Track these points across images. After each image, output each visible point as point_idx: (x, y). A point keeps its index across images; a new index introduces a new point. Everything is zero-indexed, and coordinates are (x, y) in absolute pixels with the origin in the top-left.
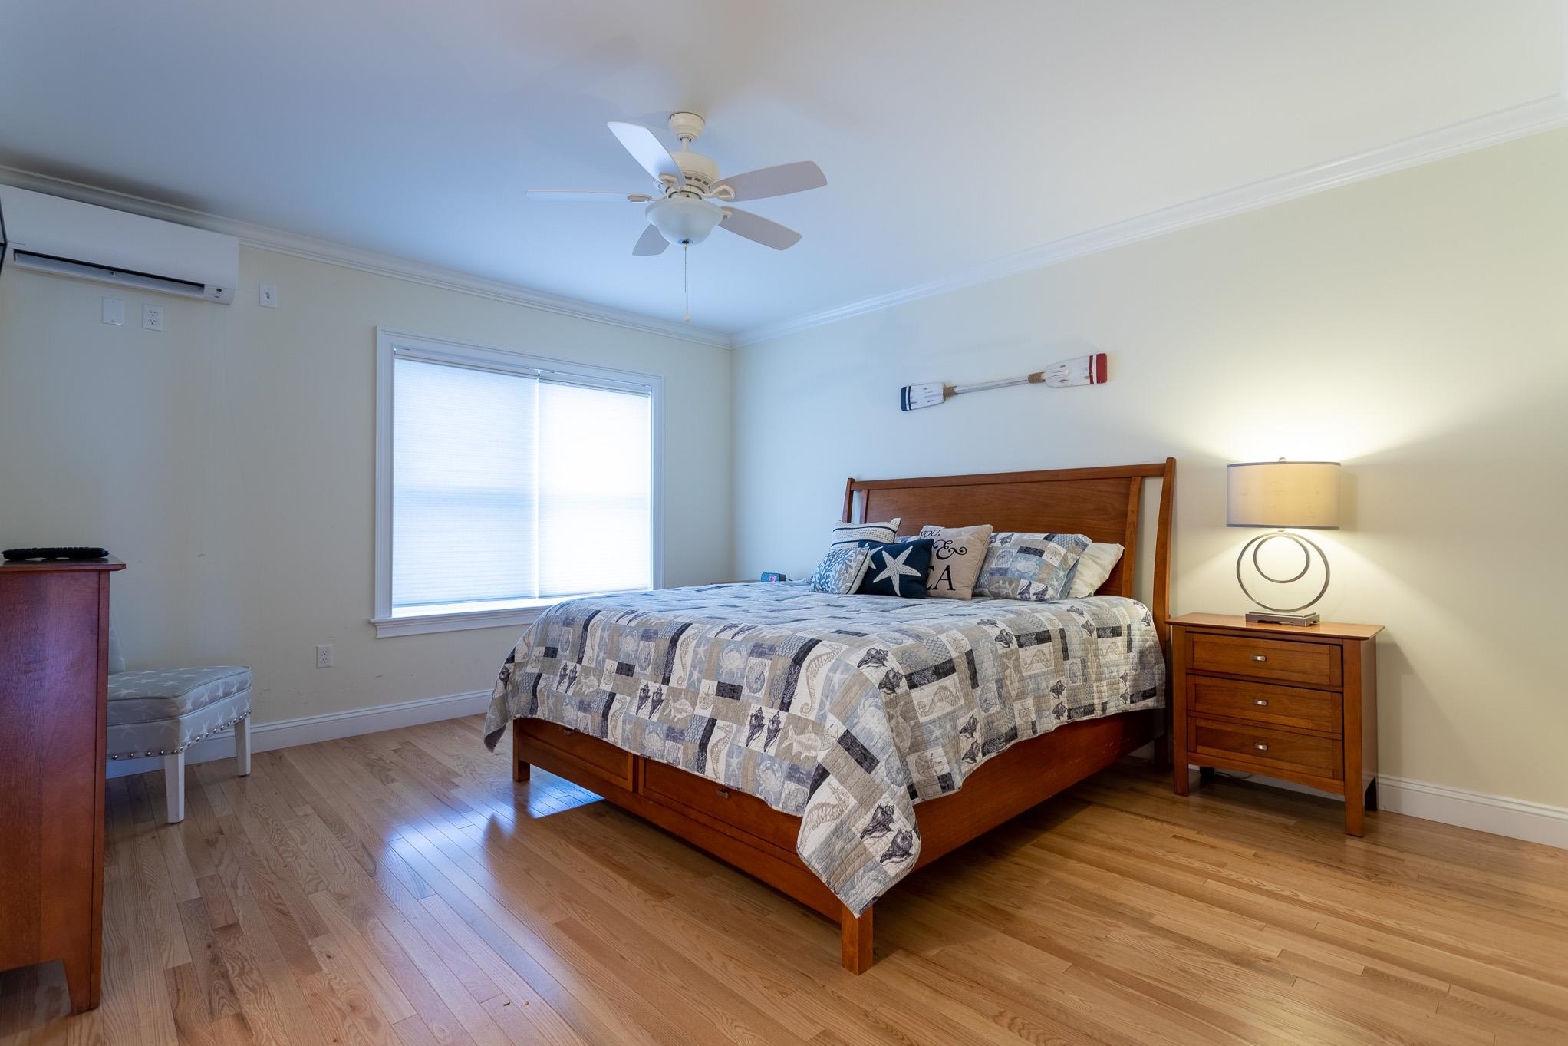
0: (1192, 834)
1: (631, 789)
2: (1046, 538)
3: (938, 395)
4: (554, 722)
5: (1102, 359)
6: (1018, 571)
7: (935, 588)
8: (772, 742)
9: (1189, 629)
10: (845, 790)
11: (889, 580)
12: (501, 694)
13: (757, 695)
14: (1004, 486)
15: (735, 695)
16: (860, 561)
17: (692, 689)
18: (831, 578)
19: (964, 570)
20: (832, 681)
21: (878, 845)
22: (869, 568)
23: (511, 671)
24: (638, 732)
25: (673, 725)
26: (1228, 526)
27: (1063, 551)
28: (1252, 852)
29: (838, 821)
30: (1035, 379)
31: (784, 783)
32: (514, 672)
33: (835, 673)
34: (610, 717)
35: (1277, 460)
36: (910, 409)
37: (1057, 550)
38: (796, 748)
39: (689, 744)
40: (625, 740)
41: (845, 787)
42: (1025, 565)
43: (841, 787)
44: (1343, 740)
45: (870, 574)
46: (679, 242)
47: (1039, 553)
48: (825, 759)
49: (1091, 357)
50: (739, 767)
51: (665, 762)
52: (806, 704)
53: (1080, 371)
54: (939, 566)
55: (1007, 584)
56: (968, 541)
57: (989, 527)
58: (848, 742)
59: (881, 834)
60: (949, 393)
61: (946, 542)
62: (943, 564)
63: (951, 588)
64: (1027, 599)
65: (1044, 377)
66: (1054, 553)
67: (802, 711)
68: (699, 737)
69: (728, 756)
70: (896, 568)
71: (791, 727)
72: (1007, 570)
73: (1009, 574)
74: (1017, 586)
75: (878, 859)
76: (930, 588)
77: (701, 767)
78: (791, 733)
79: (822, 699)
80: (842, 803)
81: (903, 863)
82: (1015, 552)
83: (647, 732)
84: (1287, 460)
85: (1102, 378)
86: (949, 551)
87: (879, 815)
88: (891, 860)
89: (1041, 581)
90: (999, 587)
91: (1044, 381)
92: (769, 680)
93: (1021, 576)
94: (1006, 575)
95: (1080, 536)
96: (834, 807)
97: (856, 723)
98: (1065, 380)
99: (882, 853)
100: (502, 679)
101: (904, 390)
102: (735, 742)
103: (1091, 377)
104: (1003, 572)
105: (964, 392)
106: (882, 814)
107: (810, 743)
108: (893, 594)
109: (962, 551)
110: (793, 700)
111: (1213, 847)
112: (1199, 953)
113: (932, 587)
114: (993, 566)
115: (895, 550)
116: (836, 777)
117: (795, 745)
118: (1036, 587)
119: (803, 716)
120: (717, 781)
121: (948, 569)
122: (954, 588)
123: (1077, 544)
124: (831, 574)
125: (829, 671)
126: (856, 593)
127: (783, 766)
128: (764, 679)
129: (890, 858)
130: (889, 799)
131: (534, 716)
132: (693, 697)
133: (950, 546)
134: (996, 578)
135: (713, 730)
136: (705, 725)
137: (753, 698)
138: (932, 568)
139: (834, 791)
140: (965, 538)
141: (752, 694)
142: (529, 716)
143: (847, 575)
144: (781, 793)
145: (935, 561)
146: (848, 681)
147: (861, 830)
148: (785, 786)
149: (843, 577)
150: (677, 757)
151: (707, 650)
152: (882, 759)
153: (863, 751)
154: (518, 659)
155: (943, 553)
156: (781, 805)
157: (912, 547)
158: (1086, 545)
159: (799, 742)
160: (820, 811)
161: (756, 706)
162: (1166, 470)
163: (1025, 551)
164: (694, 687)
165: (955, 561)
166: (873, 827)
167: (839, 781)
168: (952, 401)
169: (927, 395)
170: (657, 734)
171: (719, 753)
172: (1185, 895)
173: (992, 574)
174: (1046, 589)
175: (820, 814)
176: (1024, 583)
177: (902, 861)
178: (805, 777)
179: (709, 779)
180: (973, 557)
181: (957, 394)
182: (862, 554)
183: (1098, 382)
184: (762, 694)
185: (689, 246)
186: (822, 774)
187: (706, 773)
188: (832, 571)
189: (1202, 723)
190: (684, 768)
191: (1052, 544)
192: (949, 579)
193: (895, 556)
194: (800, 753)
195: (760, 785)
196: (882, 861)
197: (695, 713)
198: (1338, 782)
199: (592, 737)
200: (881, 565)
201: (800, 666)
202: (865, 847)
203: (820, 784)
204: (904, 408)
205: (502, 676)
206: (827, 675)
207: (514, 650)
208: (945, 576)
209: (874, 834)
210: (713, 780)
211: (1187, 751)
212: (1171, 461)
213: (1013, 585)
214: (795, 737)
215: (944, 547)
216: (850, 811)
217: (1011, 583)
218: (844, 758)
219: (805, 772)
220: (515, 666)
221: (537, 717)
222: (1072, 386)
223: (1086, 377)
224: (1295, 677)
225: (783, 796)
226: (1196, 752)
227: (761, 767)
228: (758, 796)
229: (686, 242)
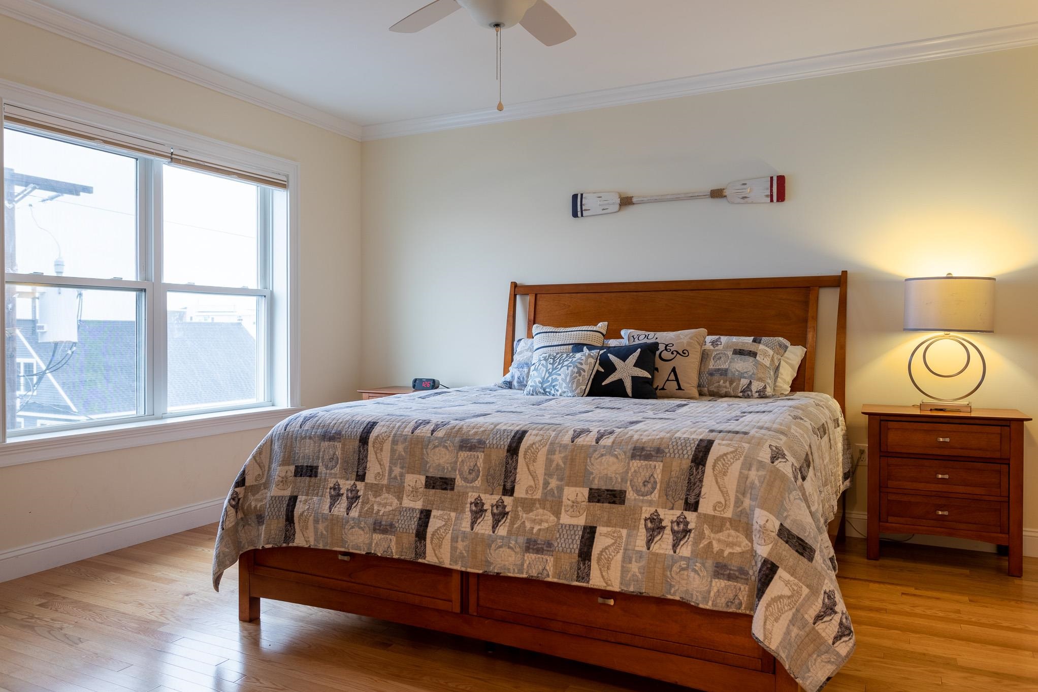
0: (912, 590)
1: (457, 609)
2: (754, 341)
3: (613, 204)
4: (328, 548)
5: (781, 180)
6: (738, 371)
7: (663, 389)
8: (682, 543)
9: (882, 418)
10: (796, 581)
11: (620, 382)
12: (233, 523)
13: (649, 498)
14: (685, 293)
15: (617, 500)
16: (587, 360)
17: (549, 498)
18: (560, 381)
19: (689, 371)
20: (747, 478)
21: (829, 629)
22: (598, 371)
23: (241, 496)
24: (479, 549)
25: (534, 537)
26: (905, 330)
27: (771, 352)
28: (966, 599)
29: (794, 610)
30: (717, 194)
31: (711, 581)
32: (245, 497)
33: (749, 470)
34: (429, 535)
35: (945, 276)
36: (582, 216)
37: (766, 349)
38: (716, 547)
39: (563, 554)
40: (453, 560)
41: (796, 578)
42: (741, 365)
43: (792, 579)
44: (1009, 502)
45: (598, 378)
46: (490, 25)
47: (754, 354)
48: (770, 553)
49: (772, 178)
50: (642, 571)
51: (524, 576)
52: (720, 503)
53: (761, 190)
54: (665, 369)
55: (728, 384)
56: (689, 344)
57: (703, 331)
58: (785, 534)
59: (830, 618)
60: (626, 202)
61: (667, 346)
62: (669, 366)
63: (680, 388)
64: (748, 397)
65: (726, 193)
66: (765, 354)
67: (715, 509)
68: (576, 546)
69: (623, 561)
70: (626, 371)
71: (705, 526)
72: (726, 370)
73: (730, 375)
74: (738, 385)
75: (831, 642)
76: (656, 389)
77: (586, 576)
78: (707, 532)
79: (736, 496)
80: (796, 593)
81: (851, 641)
82: (730, 353)
83: (493, 546)
84: (954, 275)
85: (781, 197)
86: (672, 353)
87: (826, 600)
88: (842, 640)
89: (760, 380)
90: (719, 386)
91: (726, 196)
92: (661, 483)
93: (742, 376)
94: (726, 375)
95: (781, 339)
96: (789, 597)
97: (786, 517)
98: (746, 197)
99: (833, 636)
100: (233, 506)
101: (575, 197)
102: (630, 547)
103: (772, 196)
104: (724, 372)
105: (641, 203)
106: (828, 599)
107: (731, 539)
108: (625, 395)
109: (685, 353)
110: (701, 500)
111: (938, 599)
112: (1016, 683)
113: (659, 388)
114: (711, 367)
115: (623, 354)
116: (785, 570)
117: (714, 543)
118: (756, 386)
119: (717, 514)
120: (609, 588)
121: (674, 370)
122: (682, 388)
123: (780, 346)
124: (559, 377)
125: (742, 468)
126: (587, 396)
127: (707, 565)
128: (655, 482)
129: (840, 639)
130: (829, 584)
131: (291, 545)
132: (554, 504)
133: (673, 349)
134: (716, 377)
135: (594, 538)
136: (581, 533)
137: (643, 501)
138: (657, 369)
139: (787, 583)
140: (685, 341)
141: (641, 498)
142: (284, 545)
143: (581, 378)
144: (709, 592)
145: (659, 363)
146: (768, 477)
147: (813, 617)
148: (714, 584)
149: (576, 380)
150: (544, 569)
151: (565, 458)
152: (817, 547)
153: (800, 542)
154: (248, 482)
155: (666, 355)
156: (710, 603)
157: (639, 350)
158: (787, 347)
159: (719, 541)
160: (779, 603)
161: (648, 509)
162: (839, 282)
163: (740, 352)
164: (553, 495)
165: (679, 362)
166: (824, 612)
167: (789, 572)
168: (630, 211)
169: (601, 203)
170: (509, 547)
171: (609, 560)
172: (959, 639)
173: (711, 374)
174: (765, 387)
175: (780, 606)
176: (744, 382)
177: (850, 639)
178: (737, 573)
179: (595, 587)
180: (694, 358)
181: (634, 204)
182: (592, 357)
183: (778, 201)
184: (655, 495)
185: (503, 31)
186: (769, 571)
187: (590, 582)
188: (560, 375)
189: (892, 497)
190: (555, 580)
191: (761, 347)
192: (677, 380)
193: (624, 358)
194: (722, 551)
195: (671, 586)
196: (834, 643)
197: (561, 522)
198: (1003, 535)
199: (398, 561)
200: (609, 368)
201: (704, 465)
202: (818, 632)
203: (772, 578)
204: (575, 215)
205: (234, 503)
206: (741, 473)
207: (244, 471)
208: (672, 377)
209: (825, 619)
210: (603, 588)
211: (880, 521)
212: (845, 273)
213: (735, 384)
214: (712, 535)
215: (666, 349)
216: (804, 599)
217: (731, 383)
218: (787, 553)
219: (735, 569)
220: (245, 489)
221: (295, 544)
222: (752, 203)
223: (767, 196)
224: (973, 453)
225: (712, 594)
226: (887, 522)
227: (674, 569)
228: (669, 597)
229: (497, 25)
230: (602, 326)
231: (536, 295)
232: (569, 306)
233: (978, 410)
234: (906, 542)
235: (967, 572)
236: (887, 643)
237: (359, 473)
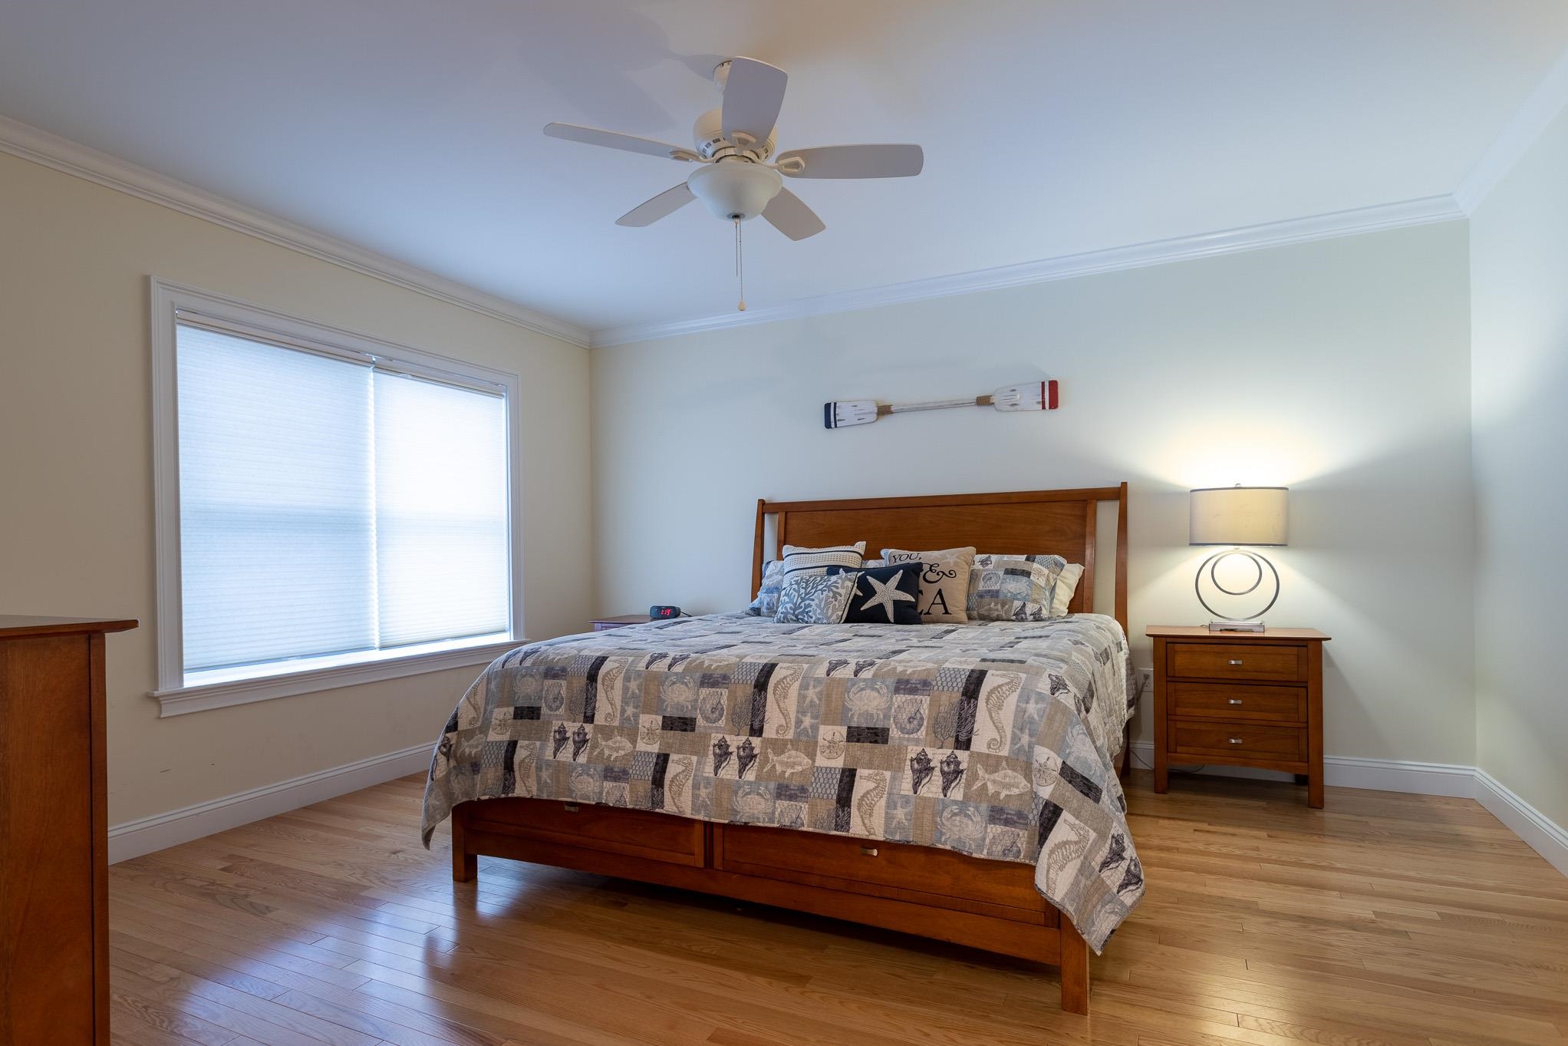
0: (1205, 827)
1: (701, 864)
2: (1027, 559)
3: (871, 413)
4: (552, 798)
5: (1054, 385)
6: (1010, 592)
7: (928, 613)
8: (953, 785)
9: (1169, 640)
10: (1082, 824)
11: (881, 606)
12: (444, 773)
13: (914, 736)
14: (951, 509)
15: (879, 739)
16: (845, 586)
17: (804, 738)
18: (814, 607)
19: (957, 593)
20: (1025, 712)
21: (1114, 876)
22: (855, 595)
23: (453, 742)
24: (725, 796)
25: (785, 782)
26: (1191, 544)
27: (1046, 571)
28: (1264, 834)
29: (1082, 858)
30: (984, 401)
31: (986, 827)
32: (458, 743)
33: (1027, 703)
34: (667, 782)
35: (1234, 486)
36: (836, 426)
37: (1040, 568)
38: (991, 789)
39: (818, 800)
40: (695, 808)
41: (1081, 821)
42: (1013, 586)
43: (1077, 822)
44: (1307, 728)
45: (856, 602)
46: (728, 216)
47: (1027, 574)
48: (1052, 794)
49: (1043, 383)
50: (909, 817)
51: (776, 825)
52: (994, 740)
53: (1031, 397)
54: (929, 592)
55: (999, 607)
56: (956, 564)
57: (972, 549)
58: (1068, 773)
59: (1117, 864)
60: (884, 411)
61: (932, 566)
62: (935, 588)
63: (947, 612)
64: (1022, 620)
65: (994, 400)
66: (1040, 573)
67: (989, 747)
68: (834, 791)
69: (888, 806)
70: (887, 594)
71: (979, 766)
72: (997, 592)
73: (1001, 596)
74: (1011, 607)
75: (1115, 890)
76: (921, 613)
77: (846, 824)
78: (981, 772)
79: (1013, 731)
80: (1083, 839)
81: (1139, 890)
82: (1001, 573)
83: (740, 793)
84: (1242, 486)
85: (1054, 404)
86: (938, 574)
87: (1114, 845)
88: (1128, 889)
89: (1035, 601)
90: (990, 609)
91: (993, 403)
92: (929, 718)
93: (1015, 597)
94: (997, 597)
95: (1057, 557)
96: (1076, 843)
97: (1069, 753)
98: (1015, 405)
99: (1118, 884)
100: (444, 754)
101: (827, 406)
102: (895, 791)
103: (1043, 403)
104: (995, 594)
105: (902, 411)
106: (1116, 844)
107: (1007, 780)
108: (886, 621)
109: (951, 574)
110: (974, 738)
111: (1234, 835)
113: (924, 612)
114: (981, 588)
115: (884, 575)
116: (1069, 812)
117: (989, 784)
118: (1030, 608)
119: (992, 752)
120: (872, 837)
121: (940, 592)
122: (949, 612)
123: (1056, 564)
124: (812, 603)
125: (1018, 701)
126: (844, 622)
127: (981, 809)
128: (922, 719)
129: (1126, 888)
130: (1118, 827)
131: (510, 795)
132: (808, 743)
133: (938, 569)
134: (987, 600)
135: (854, 781)
136: (839, 776)
137: (908, 740)
138: (921, 592)
139: (1072, 827)
140: (952, 561)
141: (907, 736)
142: (503, 796)
143: (837, 603)
144: (984, 839)
145: (922, 584)
146: (1048, 710)
147: (1099, 863)
148: (989, 830)
149: (831, 606)
150: (798, 817)
151: (820, 693)
152: (1103, 786)
153: (1085, 781)
154: (463, 725)
155: (931, 576)
156: (985, 852)
157: (901, 571)
158: (1063, 566)
159: (994, 782)
160: (1064, 850)
161: (915, 748)
162: (1119, 494)
163: (1012, 572)
164: (807, 735)
165: (945, 584)
166: (1111, 858)
167: (1074, 815)
168: (887, 420)
169: (857, 412)
170: (759, 794)
171: (871, 807)
172: (1259, 880)
173: (981, 596)
174: (1040, 609)
175: (1065, 853)
176: (1017, 604)
177: (1138, 888)
178: (1015, 818)
179: (856, 836)
180: (962, 579)
181: (892, 413)
182: (850, 580)
183: (1050, 408)
184: (922, 733)
185: (744, 223)
186: (1051, 815)
187: (851, 831)
188: (813, 600)
189: (1180, 725)
190: (811, 830)
191: (1035, 565)
192: (943, 603)
193: (885, 580)
194: (998, 793)
195: (942, 834)
196: (1118, 892)
197: (817, 764)
198: (1302, 764)
199: (633, 811)
200: (868, 591)
201: (976, 699)
202: (1103, 880)
203: (1055, 822)
204: (828, 425)
205: (445, 750)
206: (1017, 706)
207: (456, 714)
208: (938, 600)
209: (1112, 866)
210: (865, 837)
211: (1168, 752)
212: (1124, 484)
213: (1007, 606)
214: (987, 776)
215: (931, 570)
216: (1092, 844)
217: (1003, 606)
218: (1071, 795)
219: (1013, 812)
220: (458, 734)
221: (515, 795)
222: (1022, 410)
223: (1038, 403)
224: (1266, 676)
225: (987, 841)
226: (1176, 752)
227: (945, 814)
228: (940, 846)
229: (736, 216)
230: (861, 546)
231: (786, 513)
232: (824, 525)
233: (1271, 629)
234: (1197, 773)
235: (1263, 804)
236: (1181, 886)
237: (587, 714)
